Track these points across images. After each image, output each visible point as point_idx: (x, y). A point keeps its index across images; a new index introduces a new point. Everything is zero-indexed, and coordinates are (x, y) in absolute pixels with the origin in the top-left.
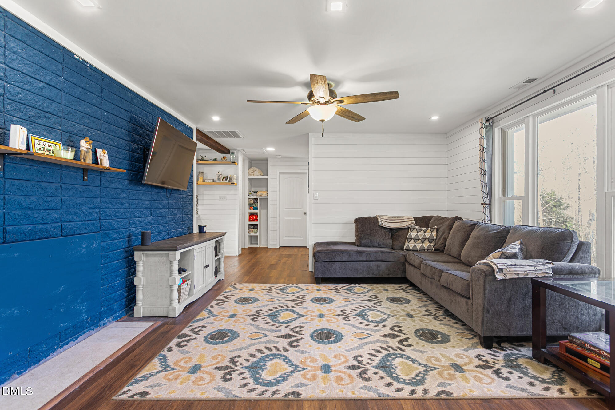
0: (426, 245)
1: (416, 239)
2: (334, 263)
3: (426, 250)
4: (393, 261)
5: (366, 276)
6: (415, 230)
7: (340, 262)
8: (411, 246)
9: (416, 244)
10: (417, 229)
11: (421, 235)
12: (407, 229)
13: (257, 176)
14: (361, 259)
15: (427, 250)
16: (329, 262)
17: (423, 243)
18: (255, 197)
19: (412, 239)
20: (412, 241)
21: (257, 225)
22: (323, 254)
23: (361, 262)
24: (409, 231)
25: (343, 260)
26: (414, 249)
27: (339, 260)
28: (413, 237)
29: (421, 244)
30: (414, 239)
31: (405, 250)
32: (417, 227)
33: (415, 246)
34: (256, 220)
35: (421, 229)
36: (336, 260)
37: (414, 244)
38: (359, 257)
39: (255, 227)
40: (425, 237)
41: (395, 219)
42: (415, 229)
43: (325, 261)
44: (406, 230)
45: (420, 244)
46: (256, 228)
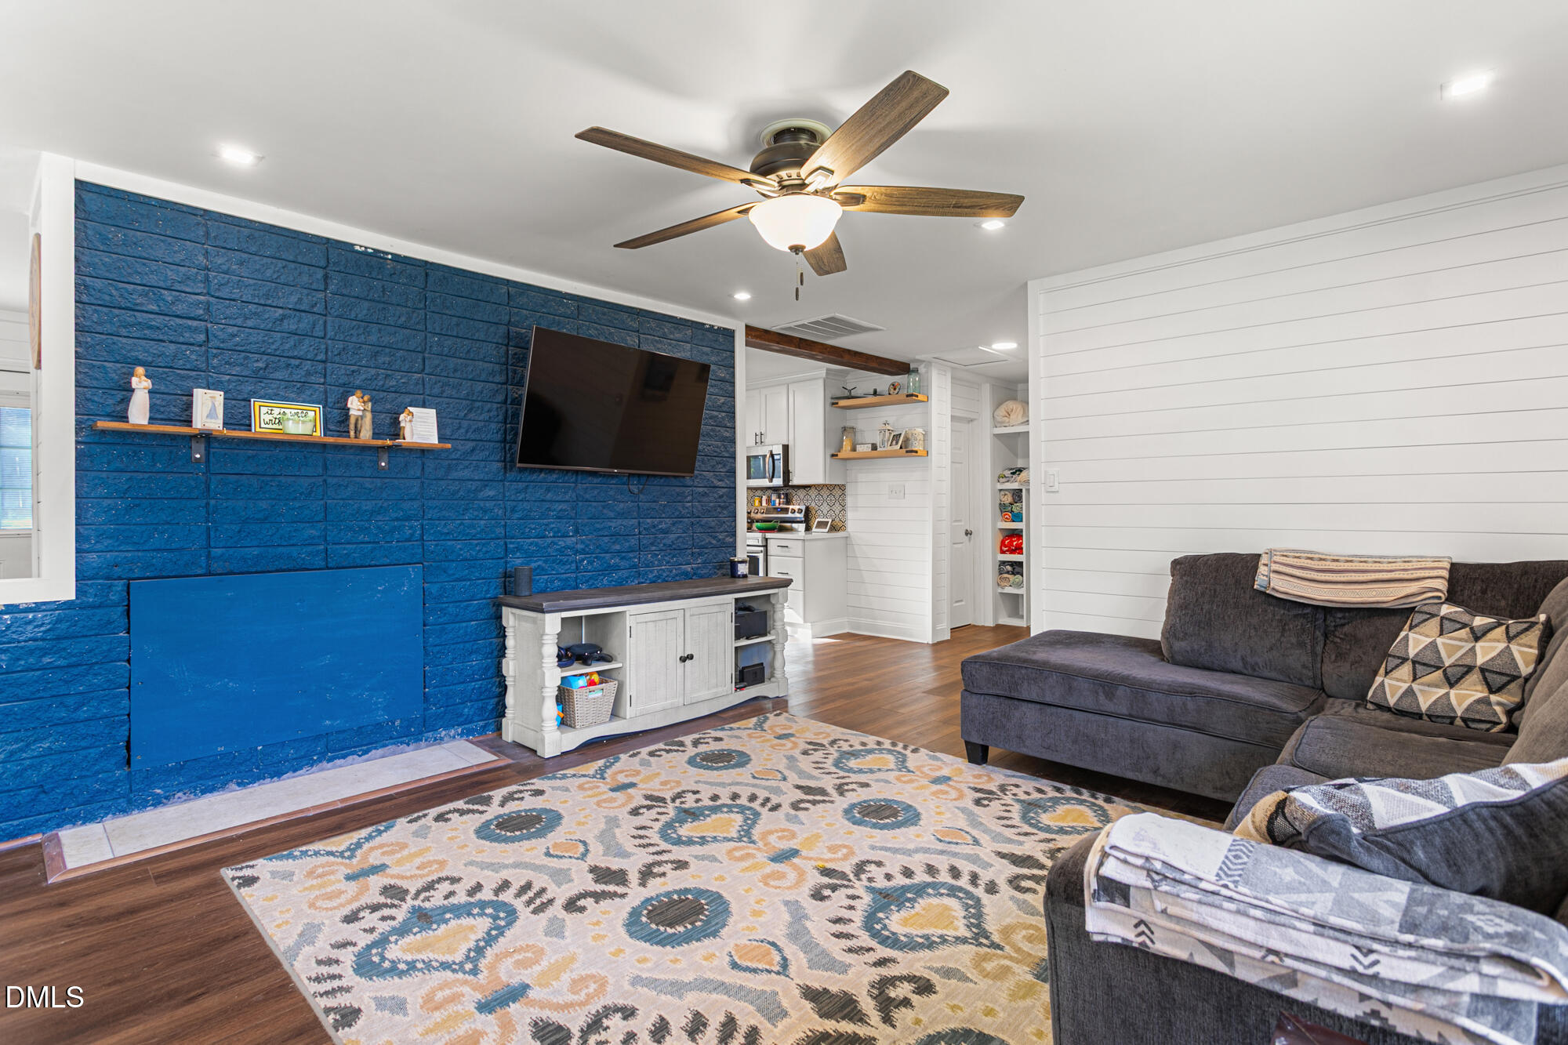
0: (1463, 699)
1: (1423, 665)
2: (1016, 702)
3: (1458, 722)
5: (1130, 775)
6: (1435, 622)
7: (1038, 706)
8: (1394, 689)
9: (1415, 686)
10: (1442, 618)
11: (1452, 648)
12: (1401, 615)
13: (1019, 424)
14: (1110, 707)
15: (1464, 720)
16: (1002, 699)
17: (1452, 685)
19: (1404, 660)
20: (1405, 670)
22: (985, 670)
23: (1112, 719)
24: (1407, 627)
25: (1048, 699)
26: (1405, 706)
27: (1034, 697)
28: (1412, 653)
29: (1442, 692)
30: (1414, 662)
31: (1370, 706)
32: (1446, 609)
33: (1410, 692)
35: (1466, 618)
36: (1025, 696)
37: (1405, 686)
38: (1102, 697)
40: (1468, 661)
41: (1347, 566)
42: (1433, 616)
43: (991, 692)
44: (1396, 620)
45: (1437, 686)
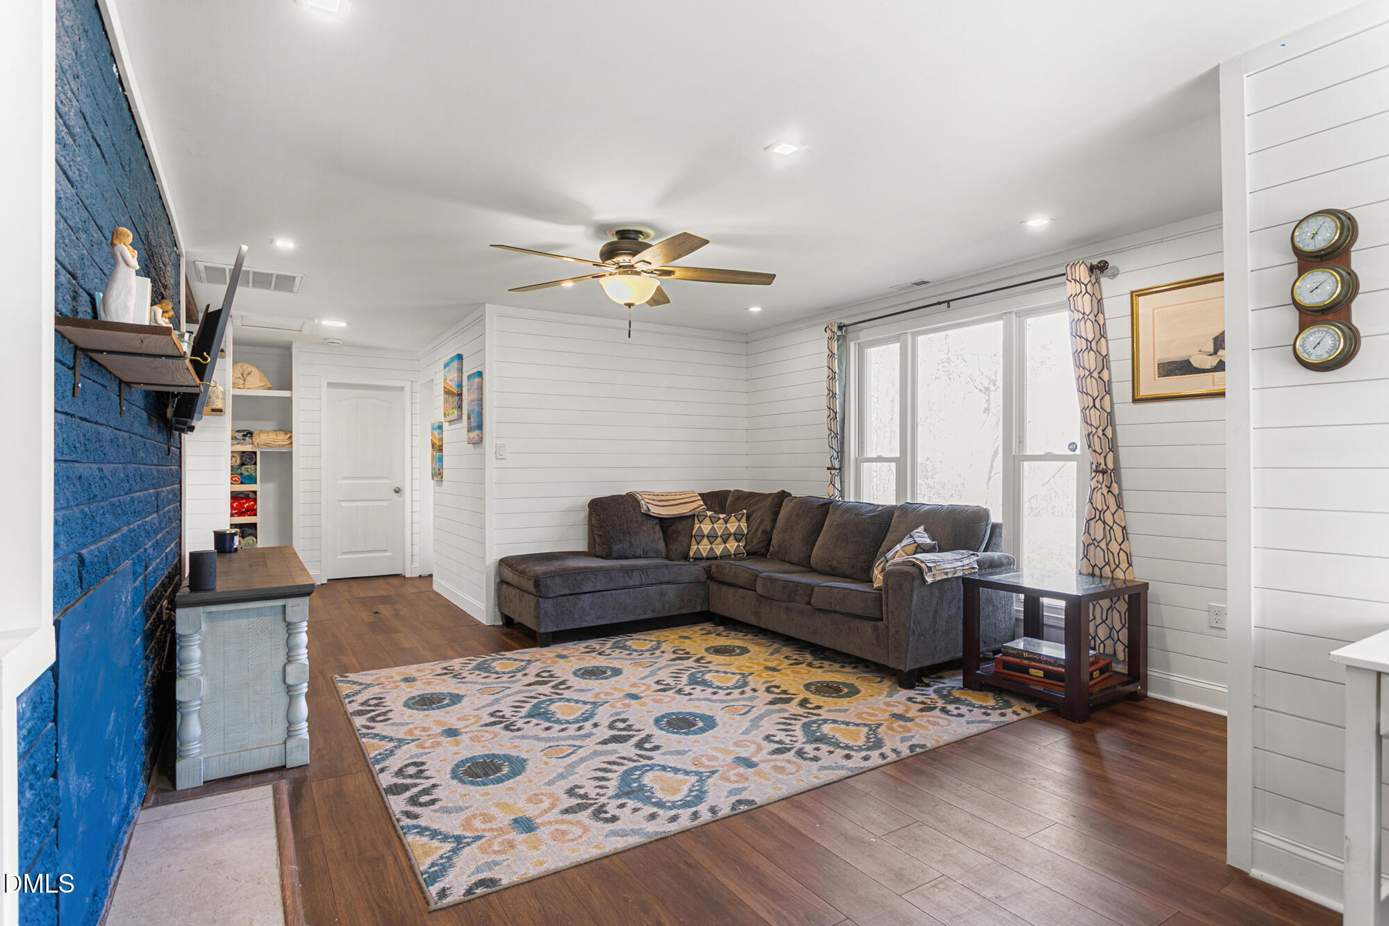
0: (732, 547)
1: (712, 537)
2: (578, 596)
3: (733, 556)
4: (688, 581)
5: (642, 617)
6: (708, 519)
7: (591, 594)
8: (704, 550)
9: (713, 546)
10: (710, 517)
11: (719, 527)
12: (690, 518)
13: (256, 388)
14: (631, 583)
15: (735, 555)
16: (568, 597)
17: (725, 542)
18: (248, 448)
19: (703, 536)
20: (705, 541)
21: (254, 526)
22: (557, 580)
23: (631, 590)
24: (696, 521)
25: (597, 589)
26: (710, 555)
27: (590, 590)
28: (706, 533)
29: (723, 546)
30: (707, 537)
31: (691, 560)
32: (709, 513)
33: (712, 548)
34: (253, 512)
35: (717, 516)
36: (585, 589)
37: (710, 547)
38: (627, 578)
39: (248, 531)
40: (727, 532)
41: (667, 498)
42: (706, 516)
43: (562, 593)
44: (690, 520)
45: (721, 544)
46: (250, 535)
